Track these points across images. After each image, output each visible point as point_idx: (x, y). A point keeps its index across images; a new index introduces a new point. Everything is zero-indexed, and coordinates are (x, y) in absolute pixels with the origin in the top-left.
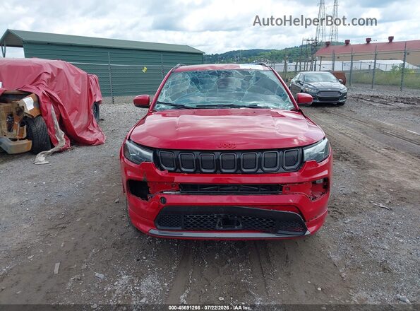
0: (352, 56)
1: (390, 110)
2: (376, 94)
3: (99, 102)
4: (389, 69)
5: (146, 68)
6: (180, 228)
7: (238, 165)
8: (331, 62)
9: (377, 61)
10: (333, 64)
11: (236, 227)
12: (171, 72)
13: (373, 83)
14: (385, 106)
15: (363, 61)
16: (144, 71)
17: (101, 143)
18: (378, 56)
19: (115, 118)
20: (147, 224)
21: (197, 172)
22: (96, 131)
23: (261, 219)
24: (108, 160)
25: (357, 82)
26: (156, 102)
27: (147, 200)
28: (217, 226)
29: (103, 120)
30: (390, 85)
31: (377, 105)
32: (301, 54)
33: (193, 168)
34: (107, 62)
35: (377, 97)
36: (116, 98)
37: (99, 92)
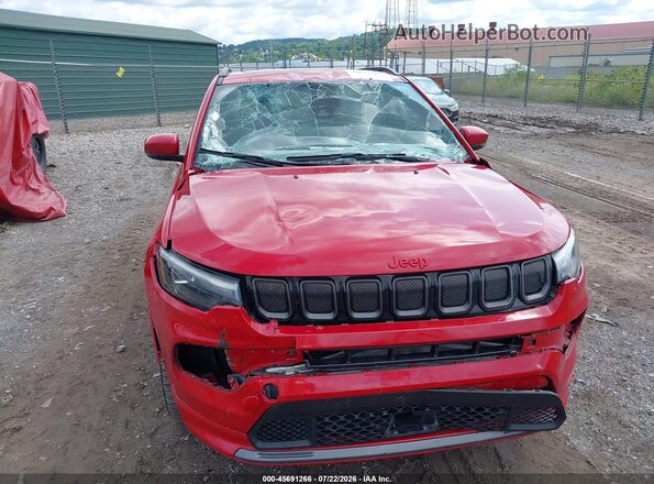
0: (452, 52)
1: (524, 137)
2: (493, 112)
3: (45, 134)
4: (500, 72)
5: (122, 70)
6: (306, 443)
7: (432, 301)
8: (420, 61)
9: (490, 61)
10: (424, 64)
11: (425, 428)
12: (216, 85)
13: (484, 95)
14: (513, 131)
15: (465, 59)
16: (119, 74)
17: (59, 216)
18: (490, 53)
19: (77, 162)
20: (230, 438)
21: (343, 320)
22: (44, 189)
23: (479, 409)
24: (81, 252)
25: (458, 93)
26: (199, 149)
27: (228, 387)
28: (388, 432)
29: (53, 166)
30: (506, 97)
31: (502, 129)
32: (364, 47)
33: (332, 310)
34: (48, 58)
35: (496, 116)
36: (71, 123)
37: (41, 115)
